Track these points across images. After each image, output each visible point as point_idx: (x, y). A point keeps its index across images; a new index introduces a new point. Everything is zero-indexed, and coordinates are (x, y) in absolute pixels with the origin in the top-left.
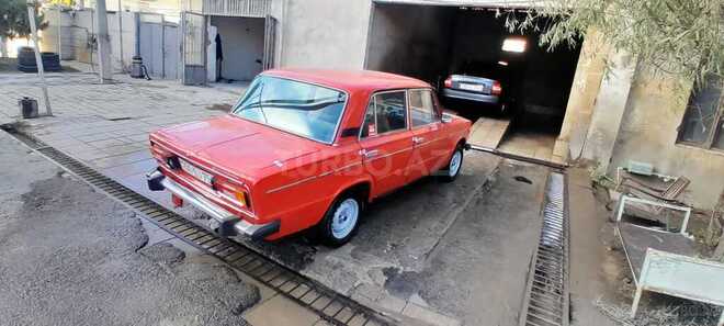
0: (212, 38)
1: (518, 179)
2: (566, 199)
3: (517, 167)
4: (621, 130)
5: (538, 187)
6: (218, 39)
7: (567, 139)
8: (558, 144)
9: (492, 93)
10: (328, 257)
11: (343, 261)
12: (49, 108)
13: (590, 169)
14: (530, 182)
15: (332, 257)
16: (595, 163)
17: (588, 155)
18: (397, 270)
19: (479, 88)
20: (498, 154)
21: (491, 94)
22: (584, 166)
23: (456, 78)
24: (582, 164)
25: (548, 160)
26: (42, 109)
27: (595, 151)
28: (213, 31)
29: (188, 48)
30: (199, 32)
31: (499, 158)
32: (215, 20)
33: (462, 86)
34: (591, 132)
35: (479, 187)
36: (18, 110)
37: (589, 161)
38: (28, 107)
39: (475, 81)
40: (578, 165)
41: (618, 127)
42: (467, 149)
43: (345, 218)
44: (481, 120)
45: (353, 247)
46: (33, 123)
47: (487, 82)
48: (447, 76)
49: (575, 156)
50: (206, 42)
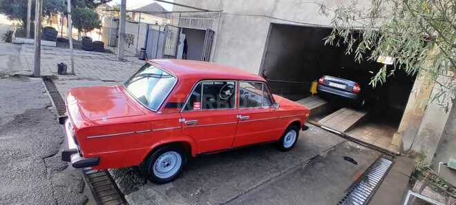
0: (182, 40)
1: (346, 158)
2: (383, 178)
3: (353, 149)
4: (445, 132)
5: (362, 168)
6: (185, 42)
7: (403, 133)
8: (395, 136)
9: (353, 92)
10: (149, 190)
11: (157, 195)
12: (73, 70)
13: (417, 160)
14: (356, 163)
15: (151, 190)
16: (422, 156)
17: (417, 149)
19: (343, 87)
20: (345, 137)
22: (412, 157)
23: (327, 78)
24: (412, 155)
25: (384, 148)
26: (69, 71)
27: (423, 147)
28: (183, 37)
29: (167, 45)
30: (175, 36)
31: (343, 139)
32: (185, 31)
33: (331, 84)
34: (420, 130)
35: (306, 159)
36: (56, 70)
37: (418, 154)
38: (62, 69)
39: (341, 81)
40: (408, 155)
41: (443, 129)
43: (168, 165)
44: (342, 110)
45: (172, 186)
46: (61, 77)
47: (350, 83)
48: (321, 77)
49: (406, 147)
50: (178, 42)
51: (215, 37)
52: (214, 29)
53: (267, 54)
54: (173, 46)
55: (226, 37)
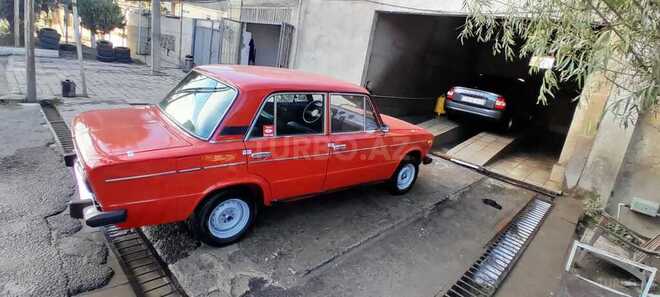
0: (246, 41)
1: (486, 201)
2: (539, 227)
3: (496, 189)
4: (626, 161)
5: (508, 214)
6: (251, 44)
7: (566, 165)
8: (556, 169)
10: (204, 255)
11: (216, 261)
12: (85, 91)
13: (586, 201)
14: (500, 208)
15: (206, 256)
16: (593, 195)
17: (586, 185)
18: (266, 281)
19: (481, 102)
20: (484, 172)
21: (494, 109)
22: (579, 197)
23: (459, 90)
24: (578, 194)
25: (541, 185)
26: (79, 91)
27: (594, 181)
28: (247, 37)
29: (225, 49)
30: (236, 36)
31: (481, 176)
32: (250, 27)
33: (465, 99)
34: (590, 159)
35: (429, 204)
36: (59, 90)
37: (586, 192)
38: (68, 88)
39: (477, 93)
40: (573, 195)
41: (623, 156)
42: (425, 163)
43: (230, 218)
44: (481, 135)
45: (237, 249)
46: (67, 101)
47: (492, 96)
48: (450, 88)
49: (571, 184)
50: (241, 46)
51: (295, 34)
52: (294, 22)
53: (371, 57)
54: (234, 50)
55: (311, 35)
